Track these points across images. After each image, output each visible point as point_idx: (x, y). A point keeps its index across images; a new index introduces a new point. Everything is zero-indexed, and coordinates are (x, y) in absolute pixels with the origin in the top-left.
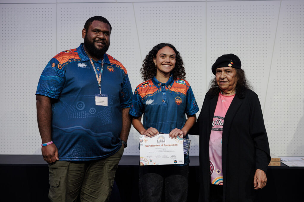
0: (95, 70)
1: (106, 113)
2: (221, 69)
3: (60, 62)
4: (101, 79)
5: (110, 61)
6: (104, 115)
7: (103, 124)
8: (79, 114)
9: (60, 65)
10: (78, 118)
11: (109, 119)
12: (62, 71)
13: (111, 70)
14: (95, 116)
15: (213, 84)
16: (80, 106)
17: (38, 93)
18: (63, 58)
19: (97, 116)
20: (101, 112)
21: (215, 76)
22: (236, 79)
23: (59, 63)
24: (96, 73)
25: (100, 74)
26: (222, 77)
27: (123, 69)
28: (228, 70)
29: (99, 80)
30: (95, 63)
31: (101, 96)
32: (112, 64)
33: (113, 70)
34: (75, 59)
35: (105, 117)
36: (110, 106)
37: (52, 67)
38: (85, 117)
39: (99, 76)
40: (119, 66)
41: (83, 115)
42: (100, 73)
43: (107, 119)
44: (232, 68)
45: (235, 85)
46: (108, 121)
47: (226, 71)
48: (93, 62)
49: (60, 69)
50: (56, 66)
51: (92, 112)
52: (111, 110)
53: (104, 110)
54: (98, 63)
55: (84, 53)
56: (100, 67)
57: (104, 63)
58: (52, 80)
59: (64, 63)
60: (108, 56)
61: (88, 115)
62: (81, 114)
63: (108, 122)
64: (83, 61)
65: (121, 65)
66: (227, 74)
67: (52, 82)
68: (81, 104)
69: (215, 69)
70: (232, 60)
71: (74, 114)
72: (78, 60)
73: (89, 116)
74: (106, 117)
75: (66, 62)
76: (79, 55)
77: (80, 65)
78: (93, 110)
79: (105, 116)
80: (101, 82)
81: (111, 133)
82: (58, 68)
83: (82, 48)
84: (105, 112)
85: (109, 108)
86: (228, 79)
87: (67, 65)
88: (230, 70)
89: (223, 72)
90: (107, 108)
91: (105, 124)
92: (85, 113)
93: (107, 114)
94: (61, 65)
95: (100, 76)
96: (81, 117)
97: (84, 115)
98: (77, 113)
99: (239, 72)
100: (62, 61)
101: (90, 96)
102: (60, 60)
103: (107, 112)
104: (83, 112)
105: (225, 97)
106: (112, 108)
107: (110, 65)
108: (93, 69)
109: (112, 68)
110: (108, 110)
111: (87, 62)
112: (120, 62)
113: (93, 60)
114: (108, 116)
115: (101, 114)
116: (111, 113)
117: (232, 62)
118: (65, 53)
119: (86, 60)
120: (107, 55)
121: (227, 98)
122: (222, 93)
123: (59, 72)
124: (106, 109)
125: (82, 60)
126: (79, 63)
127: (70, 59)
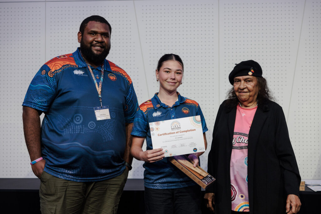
0: (94, 78)
1: (107, 128)
2: (241, 78)
3: (51, 68)
4: (102, 89)
5: (111, 68)
6: (105, 131)
7: (104, 141)
8: (76, 128)
9: (51, 73)
10: (75, 133)
11: (111, 135)
12: (54, 79)
13: (112, 78)
14: (94, 131)
15: (231, 95)
16: (78, 119)
17: (25, 105)
18: (55, 64)
19: (97, 132)
20: (102, 127)
21: (232, 85)
22: (258, 89)
23: (50, 70)
24: (95, 81)
25: (100, 83)
26: (242, 87)
27: (126, 77)
28: (248, 79)
29: (99, 90)
30: (94, 70)
31: (102, 108)
32: (114, 71)
33: (115, 78)
34: (71, 65)
35: (106, 133)
36: (112, 120)
37: (41, 74)
38: (82, 131)
39: (98, 85)
40: (122, 74)
41: (80, 129)
42: (100, 81)
43: (109, 135)
44: (252, 76)
45: (256, 97)
46: (110, 136)
47: (246, 80)
48: (92, 69)
49: (51, 77)
50: (47, 73)
51: (91, 126)
52: (113, 124)
53: (105, 124)
54: (97, 70)
55: (81, 59)
56: (100, 75)
57: (104, 70)
58: (41, 89)
59: (56, 70)
60: (109, 62)
61: (86, 130)
62: (78, 128)
63: (110, 139)
64: (80, 68)
65: (125, 72)
66: (247, 83)
67: (40, 92)
68: (79, 117)
69: (232, 78)
70: (252, 68)
71: (71, 129)
72: (74, 66)
73: (88, 131)
74: (108, 133)
75: (59, 68)
76: (75, 60)
77: (76, 72)
78: (93, 124)
79: (107, 131)
80: (101, 92)
81: (113, 151)
82: (48, 76)
83: (79, 53)
84: (106, 126)
85: (111, 122)
86: (249, 89)
87: (60, 72)
88: (250, 78)
89: (243, 82)
90: (109, 122)
91: (107, 140)
92: (84, 127)
93: (109, 129)
94: (53, 73)
95: (100, 86)
96: (79, 132)
97: (82, 130)
98: (75, 128)
99: (260, 82)
100: (54, 68)
101: (88, 107)
102: (51, 66)
103: (108, 126)
104: (81, 126)
105: (244, 110)
106: (114, 122)
107: (111, 72)
108: (92, 78)
109: (113, 76)
110: (110, 124)
111: (84, 69)
112: (123, 70)
113: (91, 66)
114: (110, 131)
115: (102, 128)
116: (113, 128)
117: (252, 70)
118: (58, 58)
119: (83, 67)
120: (107, 61)
121: (247, 111)
122: (241, 106)
123: (49, 81)
124: (107, 123)
125: (78, 66)
126: (74, 69)
127: (64, 66)
